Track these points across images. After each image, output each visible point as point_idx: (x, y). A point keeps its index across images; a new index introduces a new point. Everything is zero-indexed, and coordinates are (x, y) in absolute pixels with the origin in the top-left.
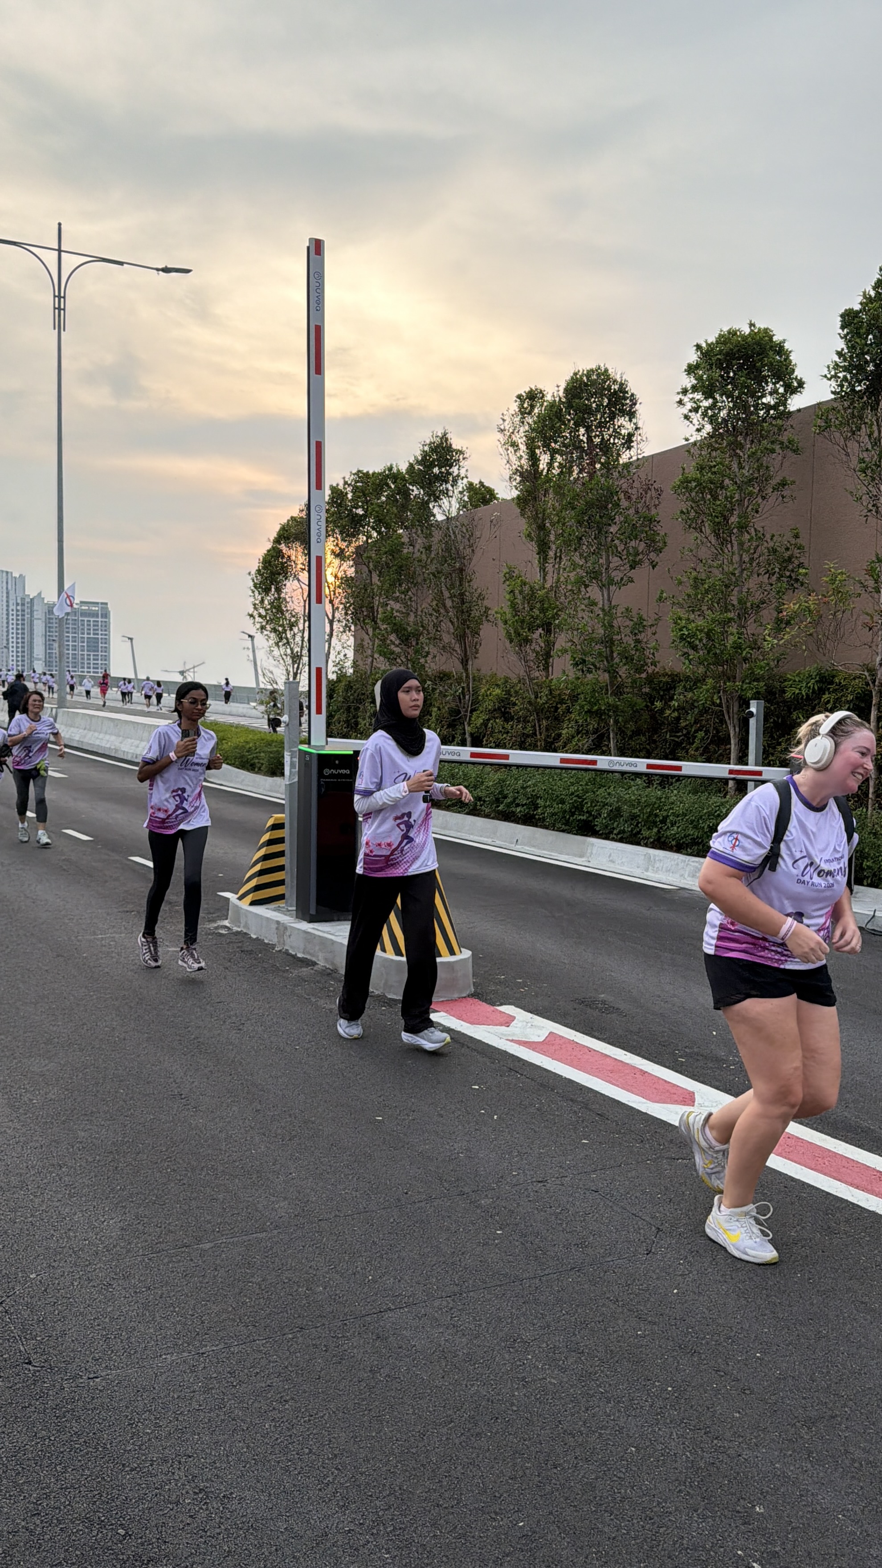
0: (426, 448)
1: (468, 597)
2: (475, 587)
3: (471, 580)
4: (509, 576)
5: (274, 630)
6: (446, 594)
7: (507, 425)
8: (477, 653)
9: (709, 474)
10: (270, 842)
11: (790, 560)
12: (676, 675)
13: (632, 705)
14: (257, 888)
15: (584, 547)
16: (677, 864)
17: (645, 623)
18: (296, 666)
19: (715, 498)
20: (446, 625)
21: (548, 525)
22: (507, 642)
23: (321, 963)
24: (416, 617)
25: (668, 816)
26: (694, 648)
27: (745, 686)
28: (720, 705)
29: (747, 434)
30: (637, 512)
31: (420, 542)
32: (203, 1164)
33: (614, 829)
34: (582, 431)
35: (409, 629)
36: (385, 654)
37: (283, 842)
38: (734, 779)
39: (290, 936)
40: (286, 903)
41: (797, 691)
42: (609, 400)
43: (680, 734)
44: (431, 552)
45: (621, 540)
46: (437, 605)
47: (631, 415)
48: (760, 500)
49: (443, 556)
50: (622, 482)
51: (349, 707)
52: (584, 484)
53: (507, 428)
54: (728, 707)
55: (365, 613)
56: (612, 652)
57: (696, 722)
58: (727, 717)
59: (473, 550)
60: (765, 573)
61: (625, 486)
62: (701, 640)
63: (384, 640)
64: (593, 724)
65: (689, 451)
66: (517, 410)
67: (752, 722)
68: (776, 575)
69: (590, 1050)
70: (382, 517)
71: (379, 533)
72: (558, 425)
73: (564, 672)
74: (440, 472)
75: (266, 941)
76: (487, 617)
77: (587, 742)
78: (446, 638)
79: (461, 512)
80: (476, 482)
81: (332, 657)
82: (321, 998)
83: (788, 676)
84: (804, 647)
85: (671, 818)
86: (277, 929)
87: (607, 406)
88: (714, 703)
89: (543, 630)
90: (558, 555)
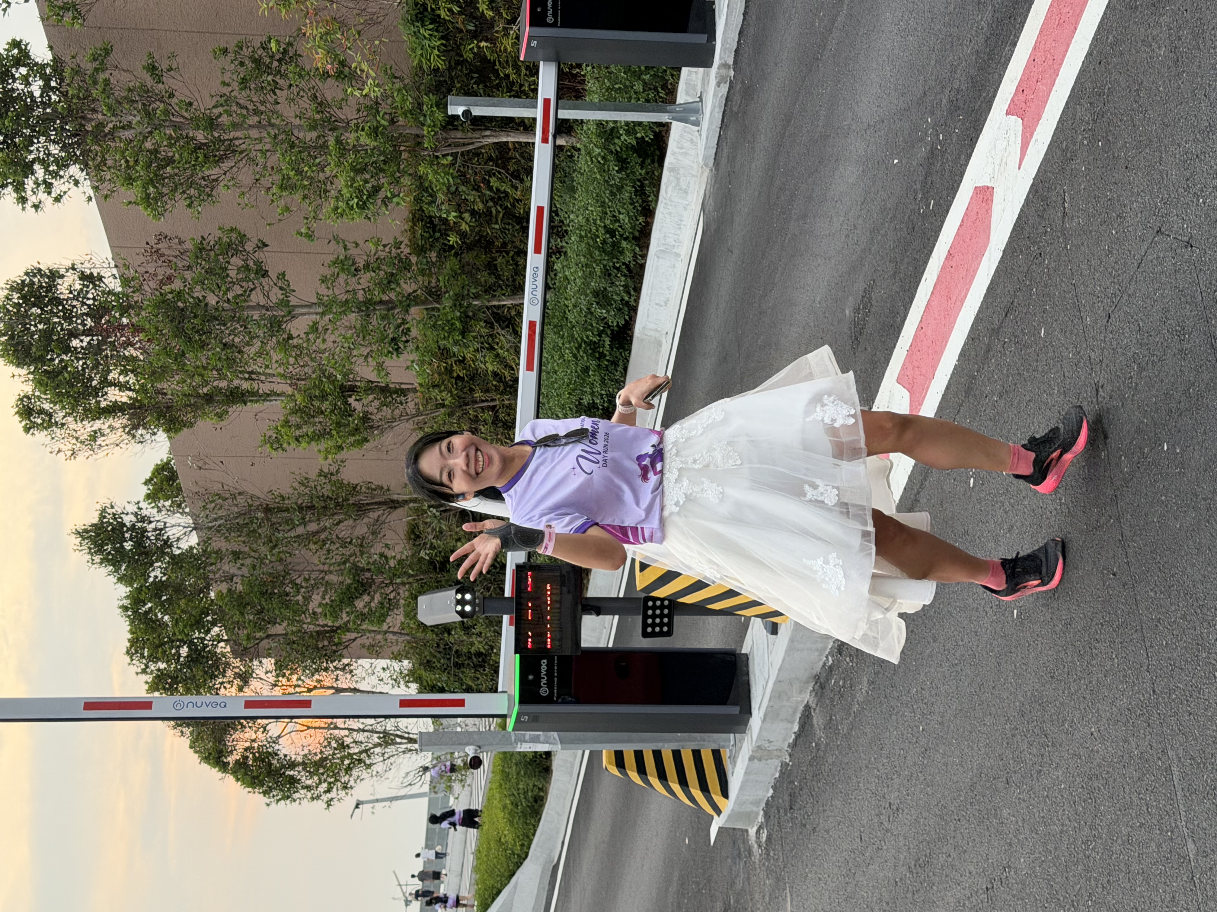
0: (97, 558)
1: (304, 501)
2: (291, 491)
3: (282, 496)
4: (276, 443)
5: (349, 769)
6: (300, 530)
7: (66, 447)
8: (382, 488)
9: (138, 168)
10: (642, 770)
11: (257, 61)
12: (414, 215)
13: (455, 275)
14: (704, 788)
15: (237, 340)
16: (670, 214)
17: (342, 257)
18: (398, 740)
19: (170, 161)
20: (344, 530)
21: (205, 390)
22: (367, 445)
23: (807, 697)
24: (331, 572)
25: (605, 227)
26: (376, 190)
27: (429, 121)
28: (455, 155)
29: (83, 118)
30: (189, 268)
31: (228, 567)
32: (1081, 855)
33: (622, 300)
34: (75, 343)
35: (349, 581)
36: (383, 615)
37: (641, 752)
38: (555, 137)
39: (770, 742)
40: (724, 747)
41: (436, 52)
42: (34, 305)
43: (493, 210)
44: (240, 552)
45: (228, 289)
46: (315, 543)
47: (54, 275)
48: (174, 101)
49: (248, 535)
50: (146, 288)
51: (458, 666)
52: (149, 340)
53: (70, 447)
54: (457, 145)
55: (326, 643)
56: (381, 302)
57: (477, 188)
58: (471, 147)
59: (240, 494)
60: (275, 94)
61: (153, 285)
62: (366, 181)
63: (363, 617)
64: (480, 328)
65: (106, 197)
66: (45, 432)
67: (477, 111)
68: (277, 79)
69: (920, 328)
70: (193, 619)
71: (214, 623)
72: (66, 375)
73: (408, 368)
74: (131, 539)
75: (777, 775)
76: (332, 474)
77: (504, 337)
78: (361, 529)
79: (187, 510)
80: (144, 490)
81: (385, 689)
82: (853, 697)
83: (415, 64)
84: (377, 42)
85: (608, 222)
86: (760, 760)
87: (42, 309)
88: (453, 164)
89: (350, 396)
90: (247, 376)
